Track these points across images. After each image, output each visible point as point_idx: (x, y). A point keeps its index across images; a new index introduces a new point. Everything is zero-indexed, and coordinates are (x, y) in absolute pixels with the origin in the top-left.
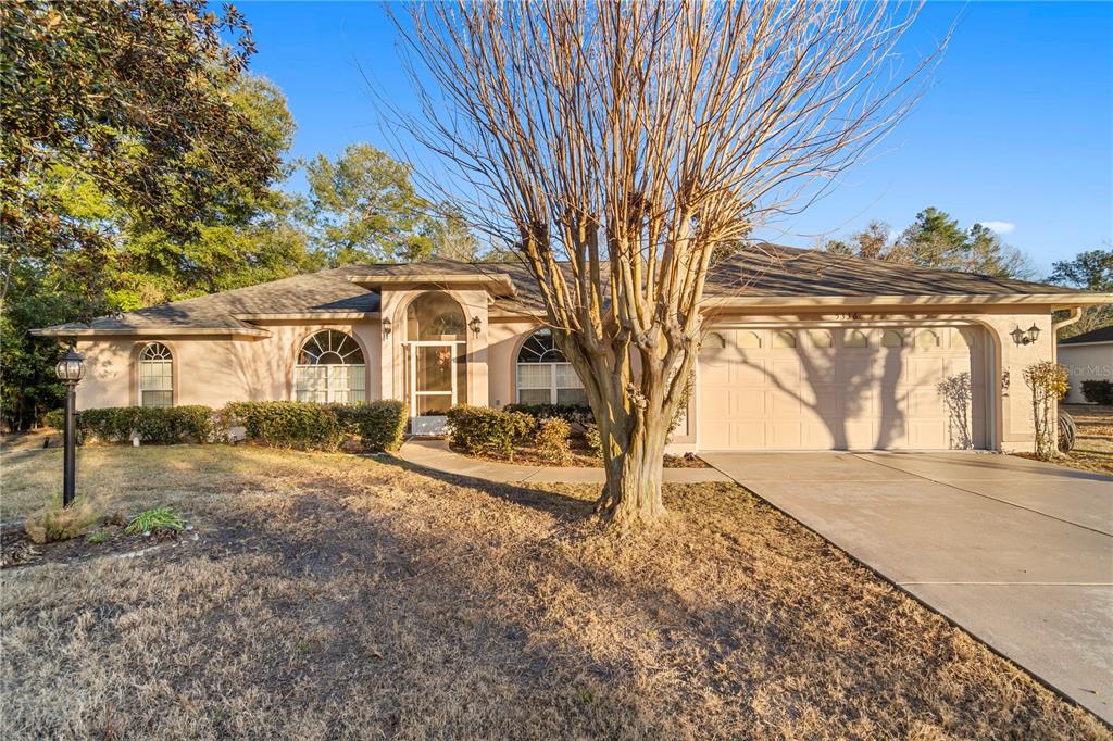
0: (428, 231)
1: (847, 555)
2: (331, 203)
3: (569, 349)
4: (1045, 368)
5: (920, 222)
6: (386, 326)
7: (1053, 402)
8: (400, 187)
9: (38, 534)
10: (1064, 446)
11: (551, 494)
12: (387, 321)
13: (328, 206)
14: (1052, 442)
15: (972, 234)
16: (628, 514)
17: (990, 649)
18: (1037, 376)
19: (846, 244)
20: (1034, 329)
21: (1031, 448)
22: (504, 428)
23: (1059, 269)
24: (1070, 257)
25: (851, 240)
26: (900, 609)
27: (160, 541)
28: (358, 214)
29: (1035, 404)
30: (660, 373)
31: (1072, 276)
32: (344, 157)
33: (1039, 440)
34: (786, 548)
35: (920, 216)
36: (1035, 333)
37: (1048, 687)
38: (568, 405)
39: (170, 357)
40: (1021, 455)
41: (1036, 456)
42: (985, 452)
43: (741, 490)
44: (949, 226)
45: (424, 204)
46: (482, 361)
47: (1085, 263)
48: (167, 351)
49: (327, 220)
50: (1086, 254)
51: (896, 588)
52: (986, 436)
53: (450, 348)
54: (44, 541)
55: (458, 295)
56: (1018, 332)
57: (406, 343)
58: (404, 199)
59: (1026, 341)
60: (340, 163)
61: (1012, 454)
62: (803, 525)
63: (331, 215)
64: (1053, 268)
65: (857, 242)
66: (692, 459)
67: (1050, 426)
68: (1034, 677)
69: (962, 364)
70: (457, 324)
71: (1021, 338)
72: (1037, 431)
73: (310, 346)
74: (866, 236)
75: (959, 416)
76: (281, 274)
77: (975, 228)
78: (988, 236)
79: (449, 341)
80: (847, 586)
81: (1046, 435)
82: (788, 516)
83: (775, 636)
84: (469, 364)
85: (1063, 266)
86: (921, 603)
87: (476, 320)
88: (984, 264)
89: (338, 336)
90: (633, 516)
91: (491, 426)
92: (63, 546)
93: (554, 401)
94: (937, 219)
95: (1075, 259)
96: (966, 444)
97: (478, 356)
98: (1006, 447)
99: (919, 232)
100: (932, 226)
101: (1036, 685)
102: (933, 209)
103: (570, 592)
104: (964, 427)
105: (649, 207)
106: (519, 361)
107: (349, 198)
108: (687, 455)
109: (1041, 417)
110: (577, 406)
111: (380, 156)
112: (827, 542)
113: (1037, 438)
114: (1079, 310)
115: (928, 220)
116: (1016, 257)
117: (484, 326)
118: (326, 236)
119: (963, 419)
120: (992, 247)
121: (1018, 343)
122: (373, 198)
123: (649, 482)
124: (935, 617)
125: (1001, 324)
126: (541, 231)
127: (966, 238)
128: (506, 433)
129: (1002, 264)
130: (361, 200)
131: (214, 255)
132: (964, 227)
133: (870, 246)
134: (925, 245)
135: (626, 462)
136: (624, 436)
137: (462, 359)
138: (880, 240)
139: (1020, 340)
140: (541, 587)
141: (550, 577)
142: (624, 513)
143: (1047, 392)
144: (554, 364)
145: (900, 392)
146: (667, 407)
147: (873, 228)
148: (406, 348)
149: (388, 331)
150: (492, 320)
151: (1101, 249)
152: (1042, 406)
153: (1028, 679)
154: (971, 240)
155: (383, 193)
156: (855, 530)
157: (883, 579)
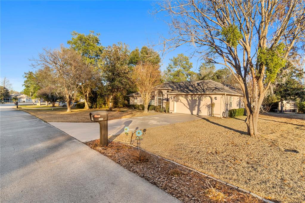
39: (137, 99)
53: (161, 98)
57: (157, 97)
69: (210, 102)
71: (216, 99)
75: (209, 111)
87: (164, 94)
125: (213, 96)
137: (163, 100)
145: (200, 107)
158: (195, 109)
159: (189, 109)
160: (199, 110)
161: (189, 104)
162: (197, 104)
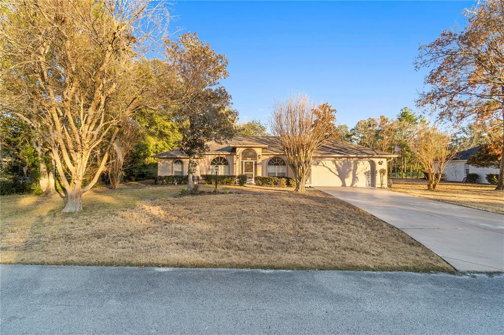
4: (384, 169)
6: (238, 157)
12: (238, 155)
20: (383, 162)
29: (381, 177)
38: (281, 176)
39: (182, 163)
40: (378, 188)
41: (381, 188)
42: (373, 187)
48: (181, 161)
52: (373, 183)
53: (253, 162)
55: (255, 149)
59: (381, 164)
66: (311, 187)
69: (369, 169)
70: (255, 156)
71: (380, 163)
73: (214, 160)
75: (368, 179)
79: (252, 160)
84: (257, 166)
87: (259, 155)
89: (222, 158)
90: (301, 191)
91: (269, 180)
93: (277, 175)
96: (369, 185)
97: (260, 164)
98: (376, 186)
104: (369, 182)
106: (268, 165)
108: (309, 187)
109: (382, 180)
113: (381, 184)
114: (392, 158)
117: (261, 157)
125: (376, 160)
137: (256, 164)
142: (299, 190)
143: (383, 175)
144: (277, 166)
145: (356, 173)
146: (306, 175)
148: (242, 162)
150: (262, 155)
158: (349, 176)
159: (338, 176)
160: (355, 178)
161: (338, 170)
162: (352, 168)
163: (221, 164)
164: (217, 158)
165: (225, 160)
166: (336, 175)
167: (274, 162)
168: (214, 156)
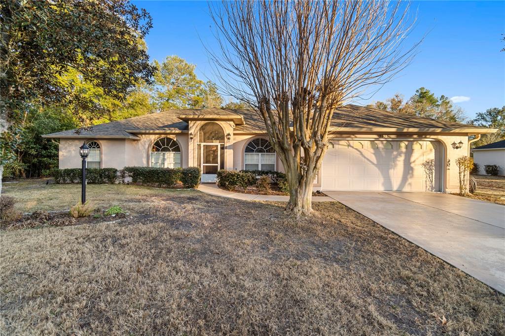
0: (201, 94)
1: (382, 226)
2: (160, 82)
3: (277, 147)
4: (464, 159)
5: (418, 94)
6: (191, 136)
7: (467, 173)
8: (190, 75)
9: (76, 214)
10: (472, 191)
11: (265, 205)
12: (191, 134)
13: (159, 83)
14: (466, 189)
15: (440, 100)
16: (299, 211)
17: (431, 254)
18: (461, 162)
19: (384, 103)
20: (461, 143)
21: (458, 191)
22: (243, 179)
23: (479, 116)
24: (484, 111)
25: (387, 101)
26: (401, 243)
27: (120, 218)
28: (171, 87)
29: (460, 173)
30: (313, 158)
31: (483, 118)
32: (166, 61)
33: (461, 188)
34: (359, 224)
35: (417, 91)
36: (461, 145)
37: (448, 264)
38: (266, 171)
39: (99, 147)
40: (454, 194)
41: (460, 195)
42: (439, 192)
43: (340, 205)
44: (431, 96)
45: (200, 83)
46: (231, 149)
47: (490, 113)
48: (98, 145)
49: (157, 89)
50: (490, 110)
51: (399, 236)
52: (440, 186)
53: (217, 146)
54: (77, 216)
55: (221, 124)
56: (454, 144)
57: (199, 143)
58: (191, 80)
59: (457, 148)
60: (164, 64)
61: (451, 194)
62: (365, 217)
63: (160, 87)
64: (476, 115)
65: (390, 103)
66: (320, 193)
67: (465, 182)
68: (444, 261)
70: (220, 136)
72: (461, 184)
73: (157, 144)
74: (394, 100)
75: (430, 177)
76: (139, 113)
77: (442, 97)
78: (447, 101)
79: (217, 143)
80: (382, 236)
81: (464, 186)
82: (359, 213)
83: (356, 250)
84: (225, 150)
85: (480, 115)
86: (408, 241)
87: (229, 135)
88: (445, 113)
89: (169, 140)
90: (300, 212)
91: (238, 178)
92: (84, 219)
93: (260, 169)
94: (425, 93)
95: (486, 112)
96: (432, 188)
97: (229, 147)
98: (448, 190)
99: (417, 98)
100: (423, 96)
101: (444, 263)
102: (423, 88)
103: (281, 236)
104: (432, 182)
105: (309, 93)
106: (246, 152)
107: (168, 79)
108: (317, 191)
109: (462, 179)
110: (270, 171)
111: (181, 61)
112: (374, 222)
113: (460, 187)
114: (480, 135)
115: (422, 93)
116: (459, 111)
117: (232, 137)
118: (157, 96)
119: (431, 178)
120: (449, 105)
121: (454, 148)
122: (178, 79)
123: (307, 199)
124: (413, 245)
125: (448, 140)
126: (267, 102)
127: (438, 101)
128: (244, 181)
129: (453, 113)
130: (173, 80)
131: (112, 104)
132: (437, 96)
133: (396, 104)
134: (420, 104)
135: (298, 191)
136: (297, 181)
138: (400, 102)
139: (455, 147)
140: (270, 234)
141: (273, 231)
142: (297, 210)
143: (465, 169)
144: (260, 154)
146: (314, 171)
147: (396, 96)
148: (199, 146)
149: (192, 138)
150: (234, 134)
151: (497, 107)
152: (462, 174)
153: (442, 261)
154: (440, 103)
155: (183, 77)
156: (385, 219)
157: (395, 234)
163: (168, 150)
164: (162, 140)
165: (175, 143)
166: (373, 164)
167: (255, 146)
168: (157, 136)
